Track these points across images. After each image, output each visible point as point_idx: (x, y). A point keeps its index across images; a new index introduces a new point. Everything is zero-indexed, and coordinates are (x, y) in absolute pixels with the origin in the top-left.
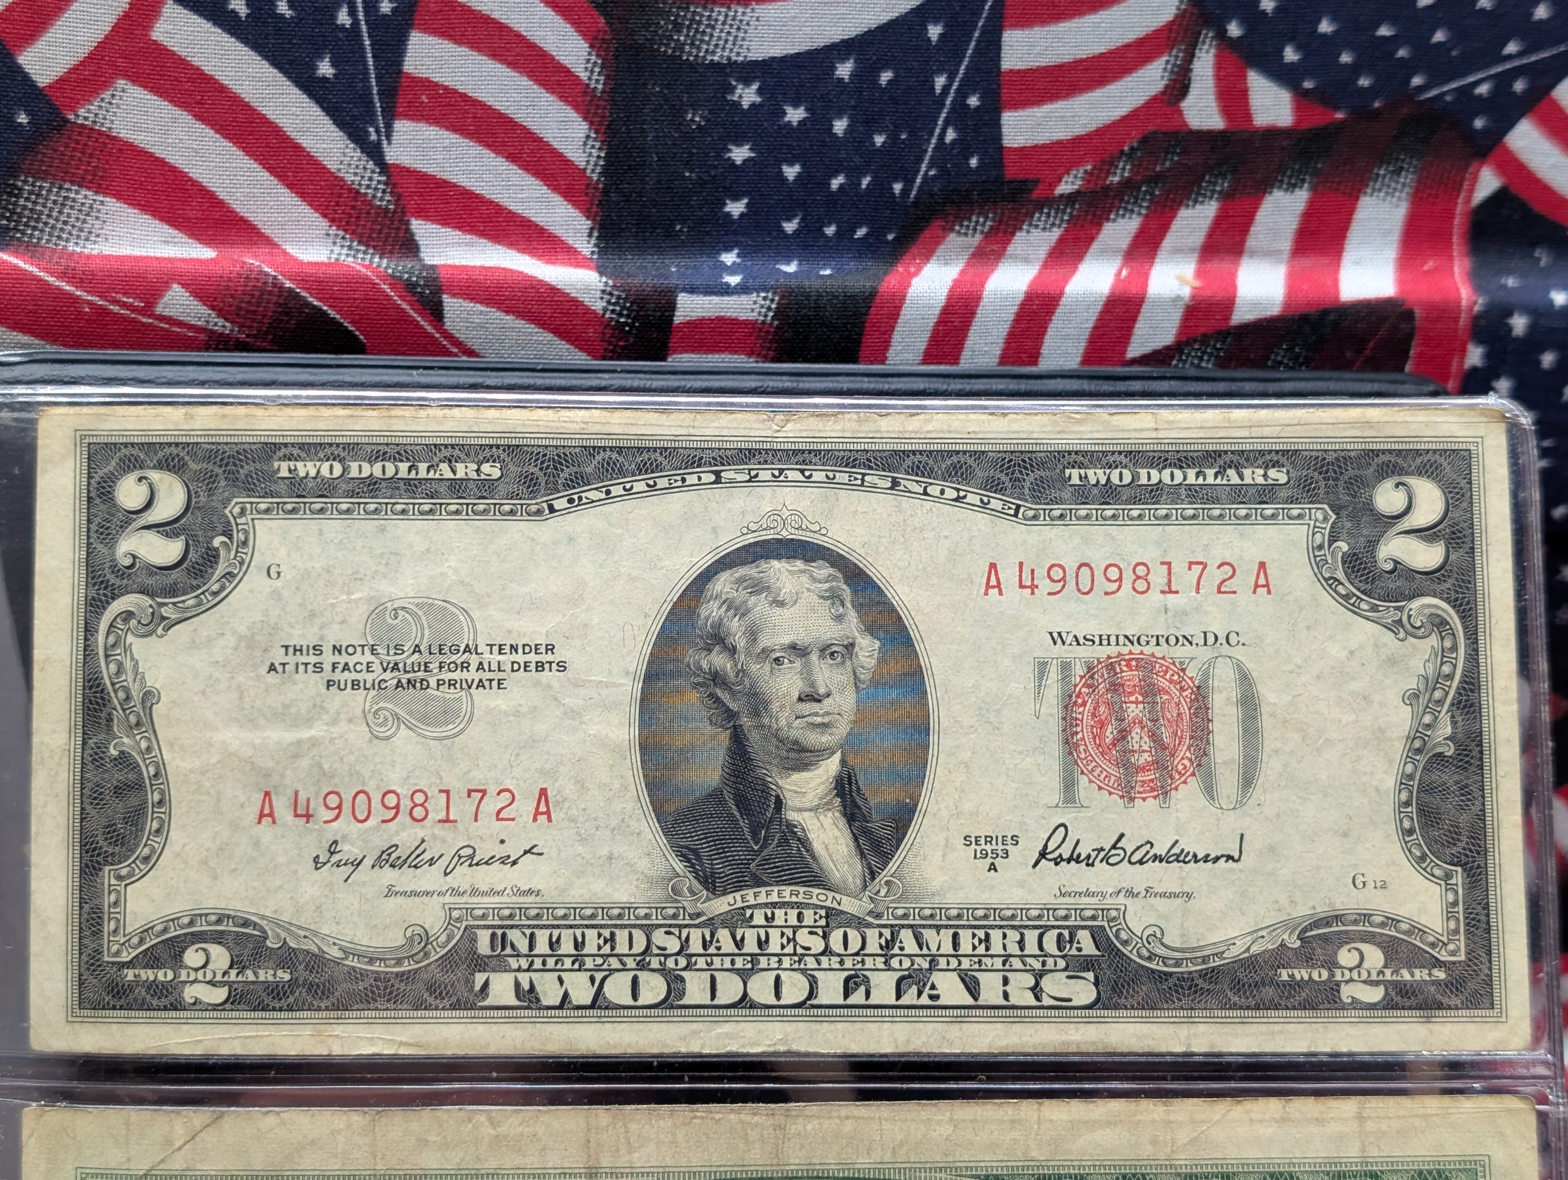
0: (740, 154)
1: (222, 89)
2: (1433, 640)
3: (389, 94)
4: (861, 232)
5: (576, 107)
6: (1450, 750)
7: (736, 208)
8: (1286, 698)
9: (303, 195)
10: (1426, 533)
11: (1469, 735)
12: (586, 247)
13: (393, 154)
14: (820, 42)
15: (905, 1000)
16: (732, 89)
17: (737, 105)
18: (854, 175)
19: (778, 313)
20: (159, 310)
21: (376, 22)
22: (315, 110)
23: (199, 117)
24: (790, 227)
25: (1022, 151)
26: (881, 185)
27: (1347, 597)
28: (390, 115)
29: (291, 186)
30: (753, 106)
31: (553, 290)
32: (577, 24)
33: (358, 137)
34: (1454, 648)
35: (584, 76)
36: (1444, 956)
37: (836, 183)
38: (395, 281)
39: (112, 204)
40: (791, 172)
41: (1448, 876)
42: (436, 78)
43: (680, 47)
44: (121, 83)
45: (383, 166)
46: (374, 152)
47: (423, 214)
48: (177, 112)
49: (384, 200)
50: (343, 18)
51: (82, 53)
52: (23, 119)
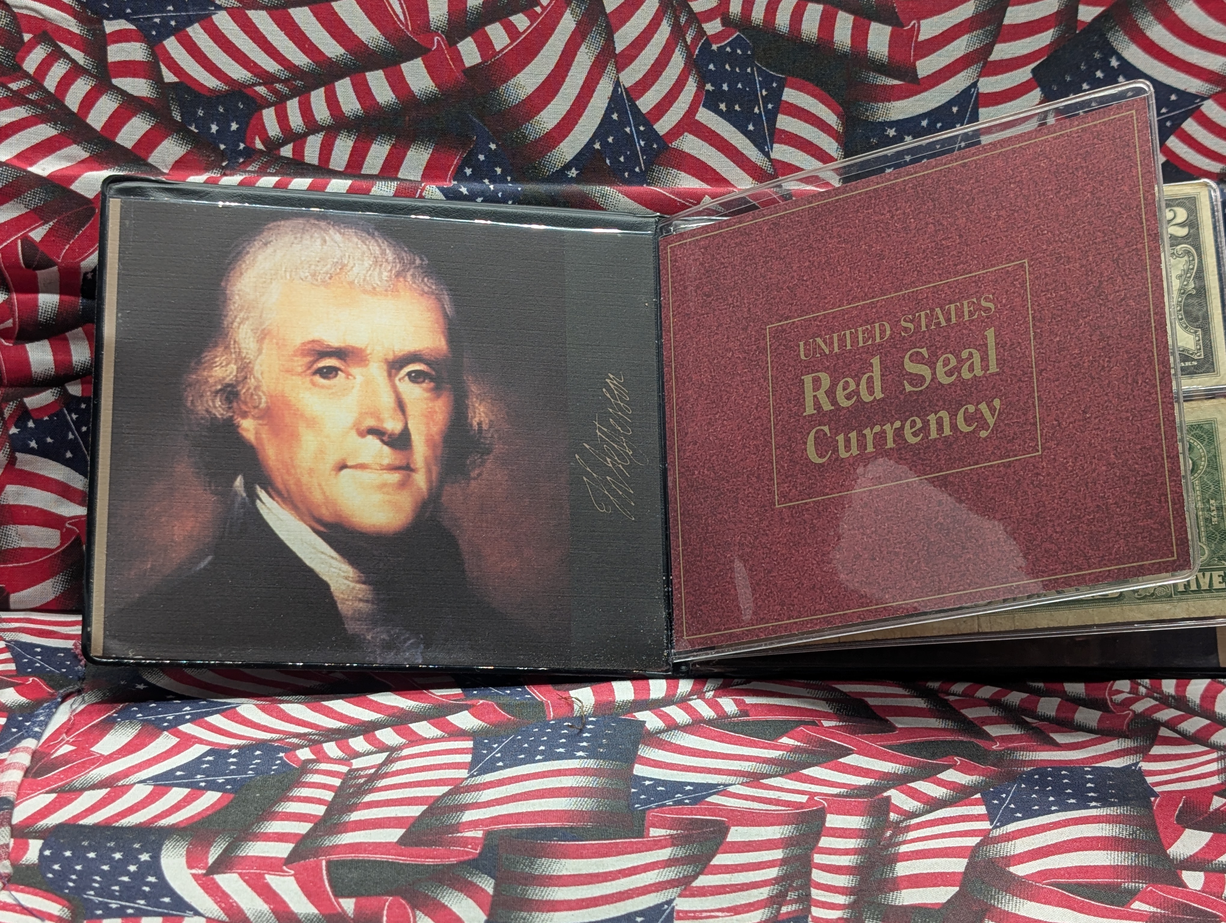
0: (890, 152)
1: (718, 135)
2: (1186, 258)
3: (771, 135)
5: (833, 138)
6: (1194, 292)
9: (744, 170)
10: (1182, 225)
11: (1200, 287)
12: (838, 186)
13: (773, 155)
14: (915, 114)
16: (886, 131)
17: (888, 136)
21: (767, 111)
22: (748, 141)
23: (711, 145)
28: (772, 143)
29: (740, 167)
30: (894, 136)
32: (833, 110)
33: (762, 150)
34: (1194, 260)
35: (836, 127)
36: (1196, 357)
39: (683, 174)
40: (908, 158)
41: (1196, 332)
42: (787, 129)
43: (868, 117)
44: (686, 134)
45: (771, 160)
46: (767, 155)
47: (784, 175)
48: (704, 143)
49: (770, 170)
50: (756, 110)
51: (674, 124)
52: (655, 146)
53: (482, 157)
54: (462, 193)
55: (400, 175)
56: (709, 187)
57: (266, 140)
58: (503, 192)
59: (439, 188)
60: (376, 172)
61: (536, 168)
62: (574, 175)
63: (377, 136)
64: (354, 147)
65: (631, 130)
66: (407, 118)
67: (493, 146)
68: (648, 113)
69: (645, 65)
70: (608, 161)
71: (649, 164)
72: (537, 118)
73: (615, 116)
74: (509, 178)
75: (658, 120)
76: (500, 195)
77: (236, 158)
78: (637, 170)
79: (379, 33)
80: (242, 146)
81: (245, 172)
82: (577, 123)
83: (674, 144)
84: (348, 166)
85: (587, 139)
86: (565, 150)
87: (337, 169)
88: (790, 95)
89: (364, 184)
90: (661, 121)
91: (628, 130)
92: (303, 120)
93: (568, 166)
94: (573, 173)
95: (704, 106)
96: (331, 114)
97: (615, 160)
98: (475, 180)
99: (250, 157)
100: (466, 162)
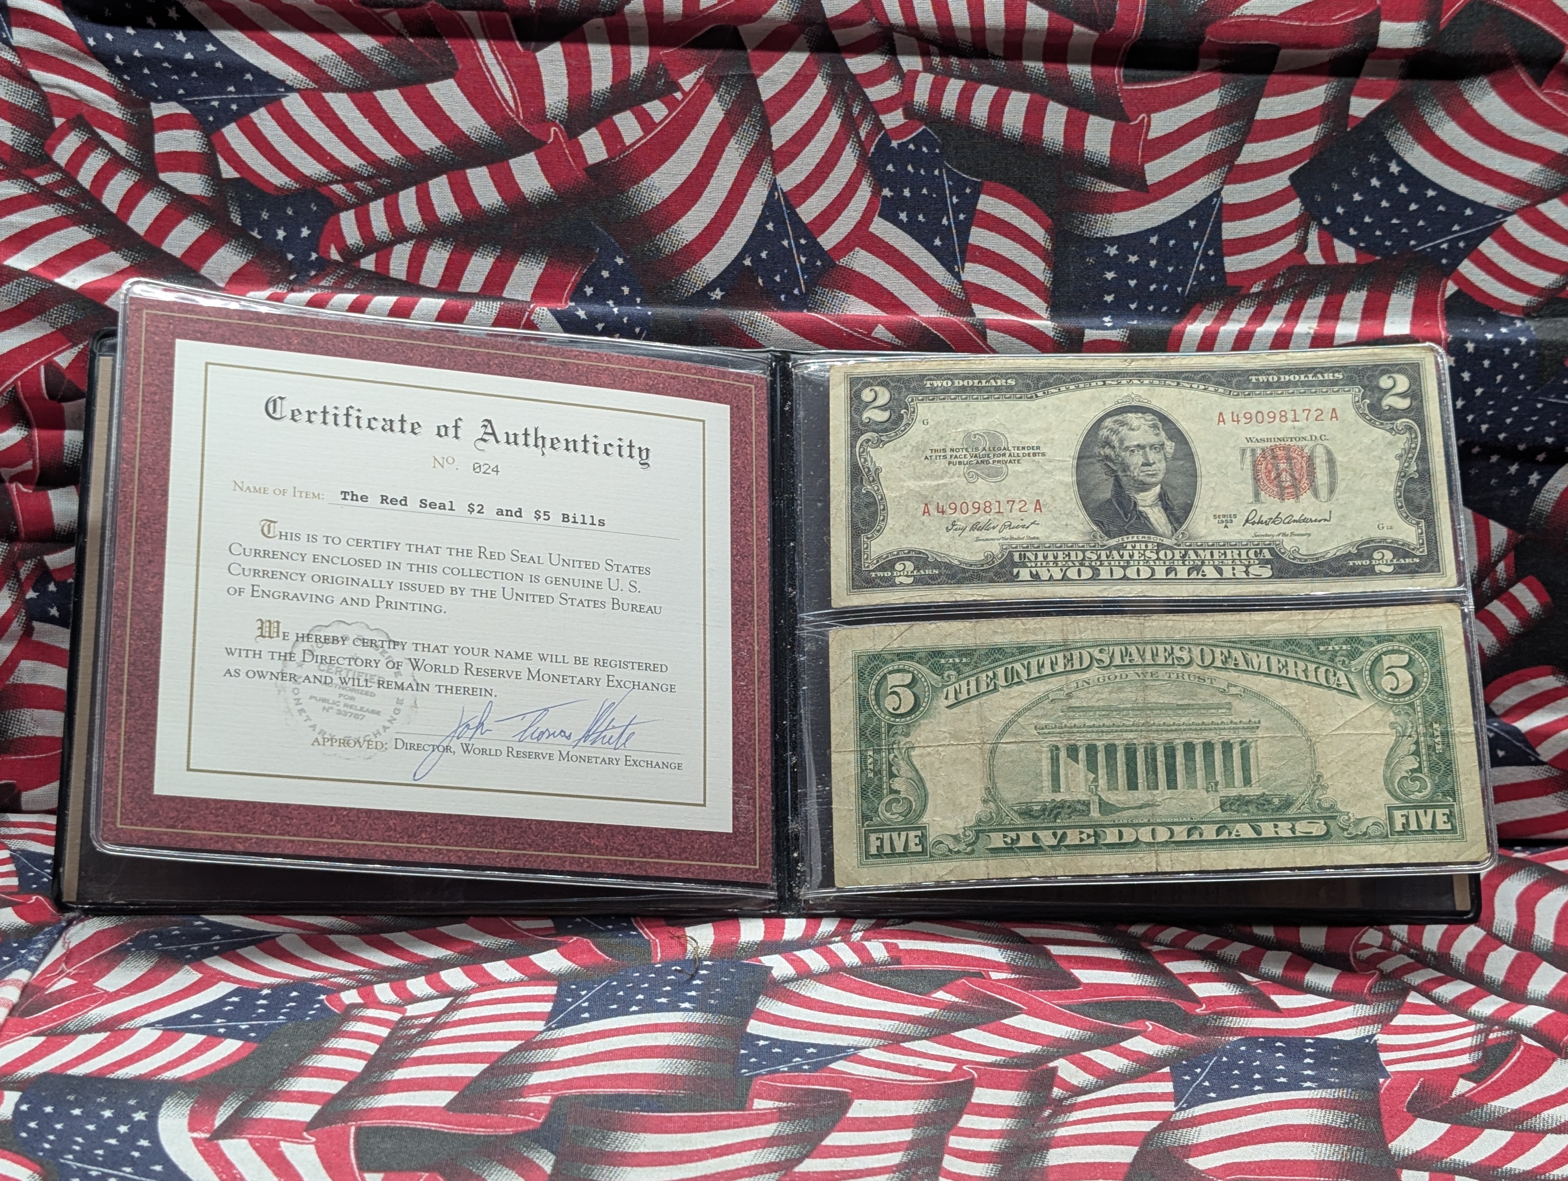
0: (1110, 275)
1: (897, 251)
2: (1407, 435)
3: (963, 252)
4: (1164, 309)
5: (1040, 257)
6: (1416, 476)
7: (1109, 298)
8: (1346, 459)
9: (928, 294)
10: (1402, 395)
11: (1424, 469)
12: (1045, 315)
13: (964, 277)
14: (1144, 228)
15: (1192, 576)
16: (1106, 248)
17: (1108, 255)
18: (1160, 284)
19: (1129, 337)
20: (873, 335)
21: (958, 223)
22: (934, 259)
23: (886, 262)
24: (1133, 306)
25: (1235, 274)
26: (1172, 288)
27: (1370, 420)
28: (964, 261)
29: (923, 290)
30: (1115, 255)
31: (1032, 327)
32: (1040, 223)
33: (950, 270)
34: (1416, 437)
35: (1043, 244)
36: (1418, 555)
37: (1152, 288)
38: (967, 324)
39: (853, 298)
40: (1133, 283)
41: (1418, 523)
42: (982, 245)
43: (1083, 231)
44: (857, 249)
45: (961, 282)
46: (957, 276)
47: (977, 301)
48: (879, 260)
49: (961, 296)
50: (945, 221)
51: (842, 237)
52: (819, 263)
53: (605, 274)
54: (578, 317)
55: (505, 294)
56: (884, 314)
57: (344, 249)
58: (629, 316)
59: (551, 310)
60: (476, 289)
61: (671, 287)
62: (719, 297)
63: (479, 245)
64: (449, 260)
65: (790, 243)
66: (515, 225)
67: (620, 261)
68: (811, 223)
69: (809, 164)
70: (760, 281)
71: (811, 285)
72: (675, 227)
73: (770, 226)
74: (638, 300)
75: (823, 231)
76: (625, 320)
77: (307, 271)
78: (796, 291)
79: (483, 122)
80: (314, 256)
81: (318, 287)
82: (723, 234)
83: (843, 262)
84: (442, 282)
85: (736, 254)
86: (707, 266)
87: (428, 285)
88: (987, 203)
89: (459, 304)
90: (826, 233)
91: (785, 243)
92: (389, 226)
93: (711, 286)
94: (717, 294)
95: (880, 215)
96: (423, 219)
97: (769, 280)
98: (597, 302)
99: (324, 270)
100: (585, 280)
